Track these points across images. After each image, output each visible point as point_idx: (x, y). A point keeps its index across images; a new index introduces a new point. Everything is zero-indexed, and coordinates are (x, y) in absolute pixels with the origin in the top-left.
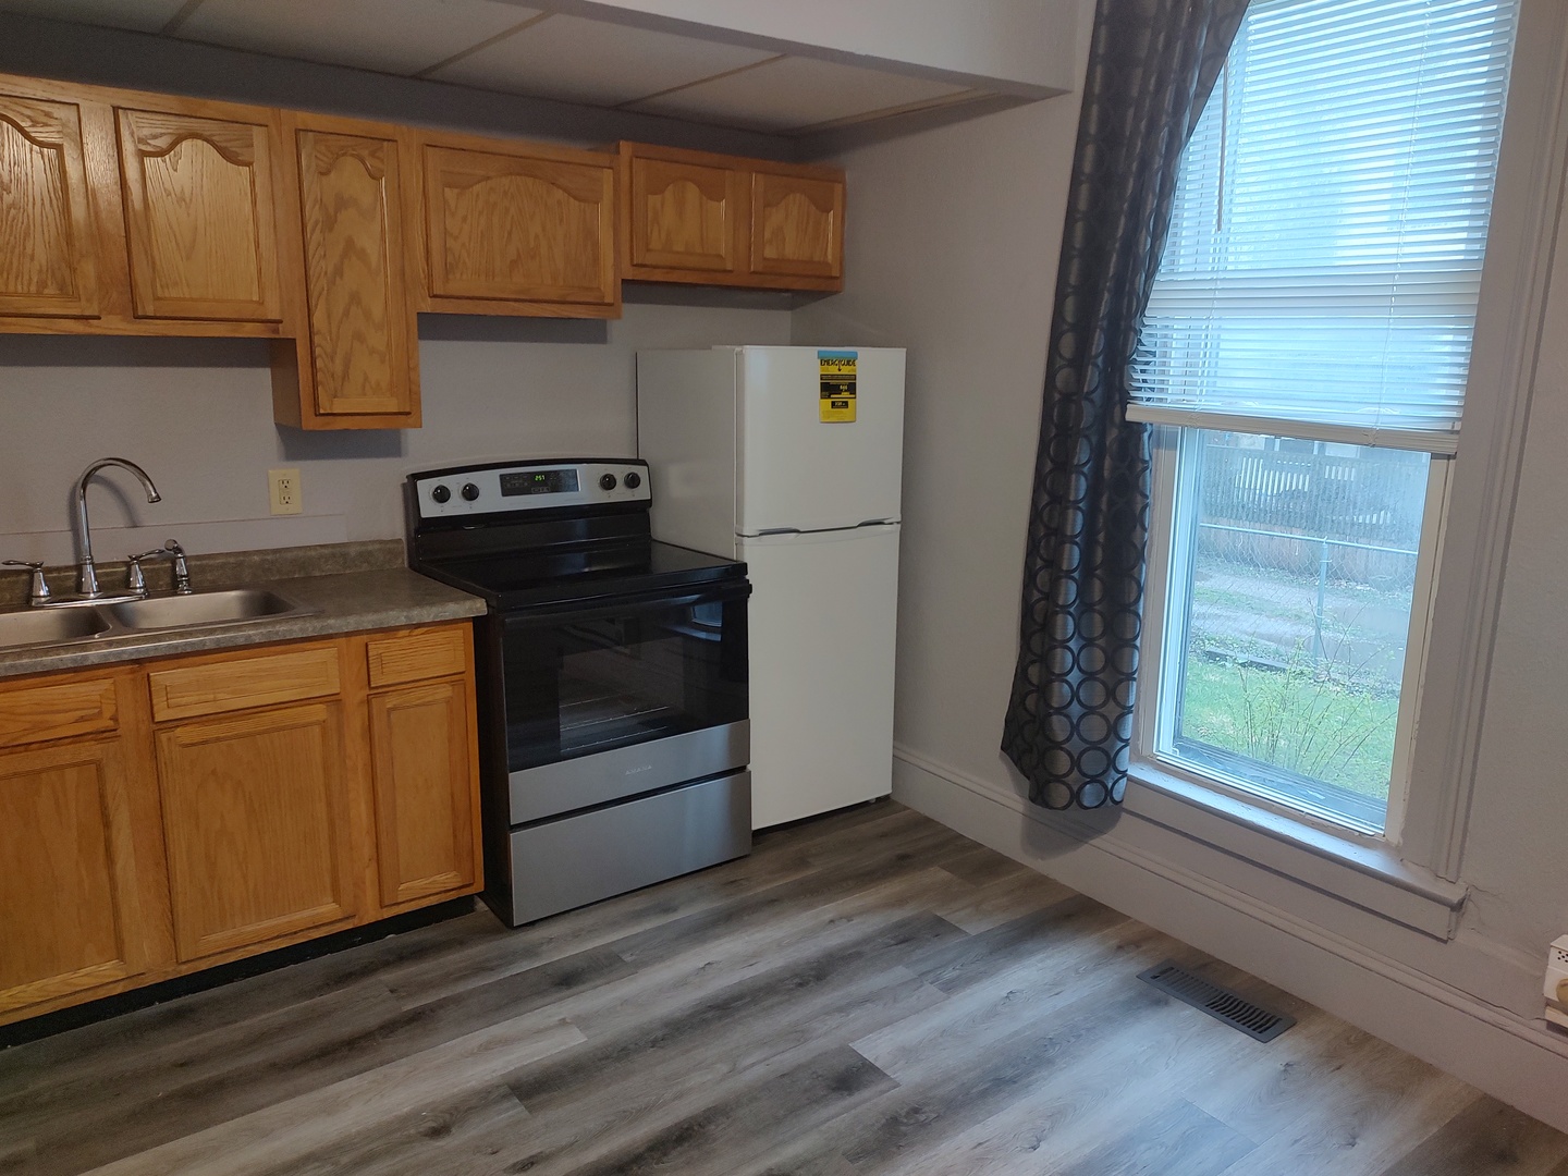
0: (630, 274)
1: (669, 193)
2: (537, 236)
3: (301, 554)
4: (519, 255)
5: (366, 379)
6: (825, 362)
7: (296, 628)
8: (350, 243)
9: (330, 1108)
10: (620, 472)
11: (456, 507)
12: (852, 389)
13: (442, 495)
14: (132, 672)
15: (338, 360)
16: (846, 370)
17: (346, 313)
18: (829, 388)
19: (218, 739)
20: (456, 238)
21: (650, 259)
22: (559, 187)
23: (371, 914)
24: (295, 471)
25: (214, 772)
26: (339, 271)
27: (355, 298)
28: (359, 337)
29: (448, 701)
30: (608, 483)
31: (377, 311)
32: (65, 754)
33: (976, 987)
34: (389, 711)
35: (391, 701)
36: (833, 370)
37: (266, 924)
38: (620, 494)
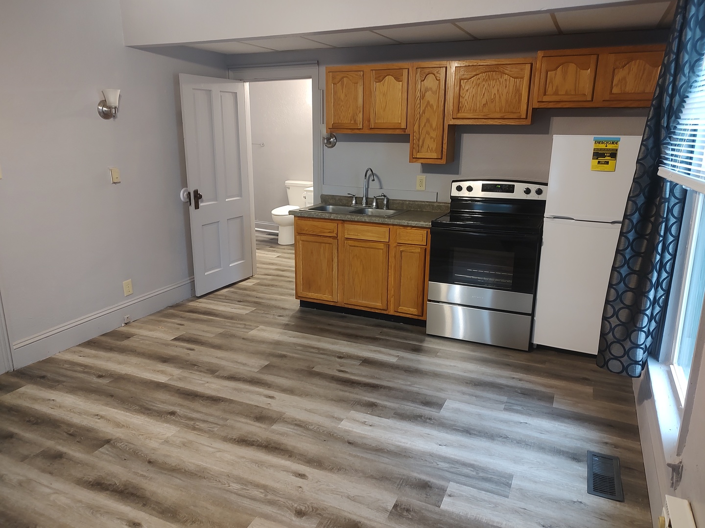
0: (536, 105)
1: (559, 69)
2: (495, 94)
3: (420, 203)
4: (487, 101)
5: (428, 147)
6: (598, 142)
8: (428, 102)
10: (534, 188)
11: (465, 193)
12: (614, 155)
13: (459, 189)
14: (342, 223)
15: (421, 141)
16: (610, 146)
17: (425, 126)
18: (597, 155)
19: (357, 246)
20: (463, 98)
21: (545, 99)
22: (506, 74)
23: (391, 312)
24: (424, 176)
25: (356, 255)
26: (424, 112)
27: (428, 120)
28: (428, 133)
29: (419, 253)
30: (528, 191)
31: (434, 125)
32: (326, 240)
34: (401, 252)
35: (402, 249)
36: (603, 146)
37: (363, 302)
38: (533, 196)
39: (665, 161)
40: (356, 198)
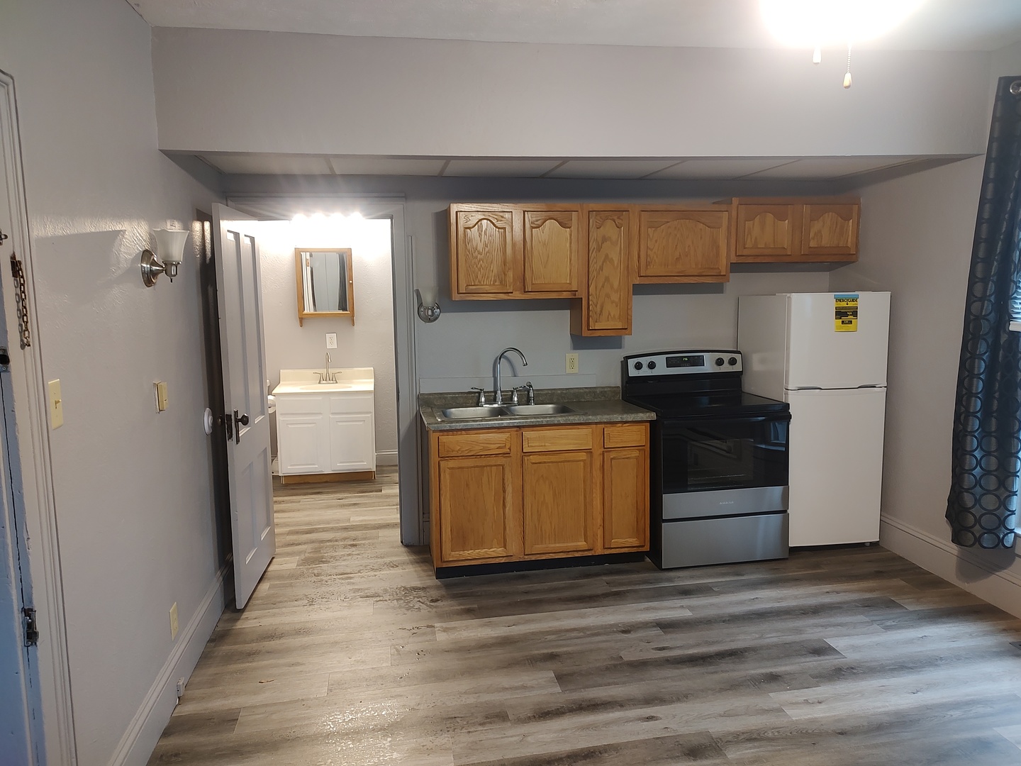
0: (734, 259)
1: (757, 219)
2: (689, 246)
3: (577, 391)
4: (680, 255)
5: (609, 314)
6: (838, 300)
7: (576, 419)
8: (607, 256)
9: (583, 616)
10: (726, 357)
11: (645, 372)
12: (855, 314)
13: (639, 366)
14: (517, 431)
15: (598, 306)
16: (851, 304)
17: (603, 286)
18: (840, 314)
19: (545, 462)
20: (652, 250)
21: (746, 252)
22: (701, 223)
23: (599, 551)
24: (576, 355)
25: (542, 476)
26: (601, 268)
27: (607, 279)
28: (608, 296)
29: (637, 458)
30: (720, 362)
31: (616, 284)
32: (493, 461)
33: (904, 631)
34: (612, 459)
35: (612, 455)
36: (843, 304)
37: (558, 545)
38: (726, 368)
39: (1015, 316)
40: (485, 392)
